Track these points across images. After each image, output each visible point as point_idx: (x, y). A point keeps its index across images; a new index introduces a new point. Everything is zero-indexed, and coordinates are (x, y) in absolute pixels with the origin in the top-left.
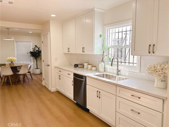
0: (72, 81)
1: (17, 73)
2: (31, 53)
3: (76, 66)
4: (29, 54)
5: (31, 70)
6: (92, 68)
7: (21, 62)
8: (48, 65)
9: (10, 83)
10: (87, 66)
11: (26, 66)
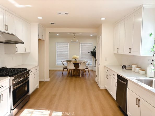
0: (116, 82)
1: (78, 68)
2: (91, 52)
3: (124, 67)
4: (90, 53)
5: (89, 67)
6: (140, 71)
7: (83, 60)
8: (99, 64)
9: (72, 75)
10: (135, 68)
11: (85, 63)
